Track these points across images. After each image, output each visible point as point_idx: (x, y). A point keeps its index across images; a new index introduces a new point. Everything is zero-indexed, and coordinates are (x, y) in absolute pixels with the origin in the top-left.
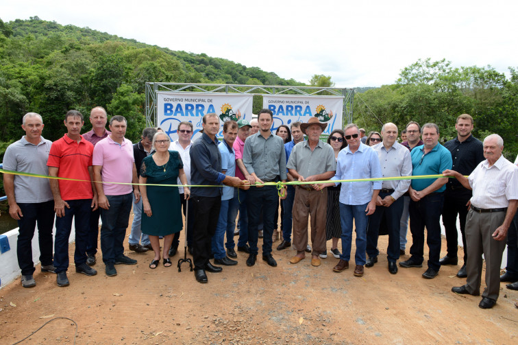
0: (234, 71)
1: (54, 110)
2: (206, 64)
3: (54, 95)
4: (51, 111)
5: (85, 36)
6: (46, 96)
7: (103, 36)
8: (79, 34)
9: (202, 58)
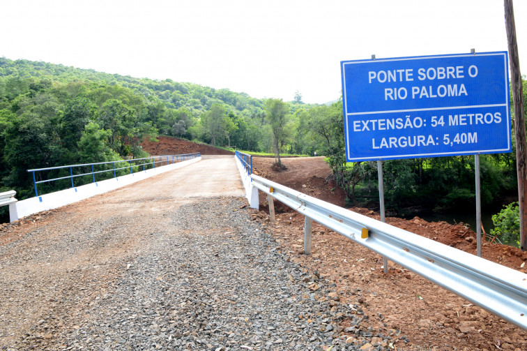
0: (203, 94)
1: (29, 151)
2: (172, 89)
3: (28, 137)
4: (26, 152)
5: (38, 69)
6: (22, 139)
7: (58, 68)
8: (31, 68)
9: (167, 83)
